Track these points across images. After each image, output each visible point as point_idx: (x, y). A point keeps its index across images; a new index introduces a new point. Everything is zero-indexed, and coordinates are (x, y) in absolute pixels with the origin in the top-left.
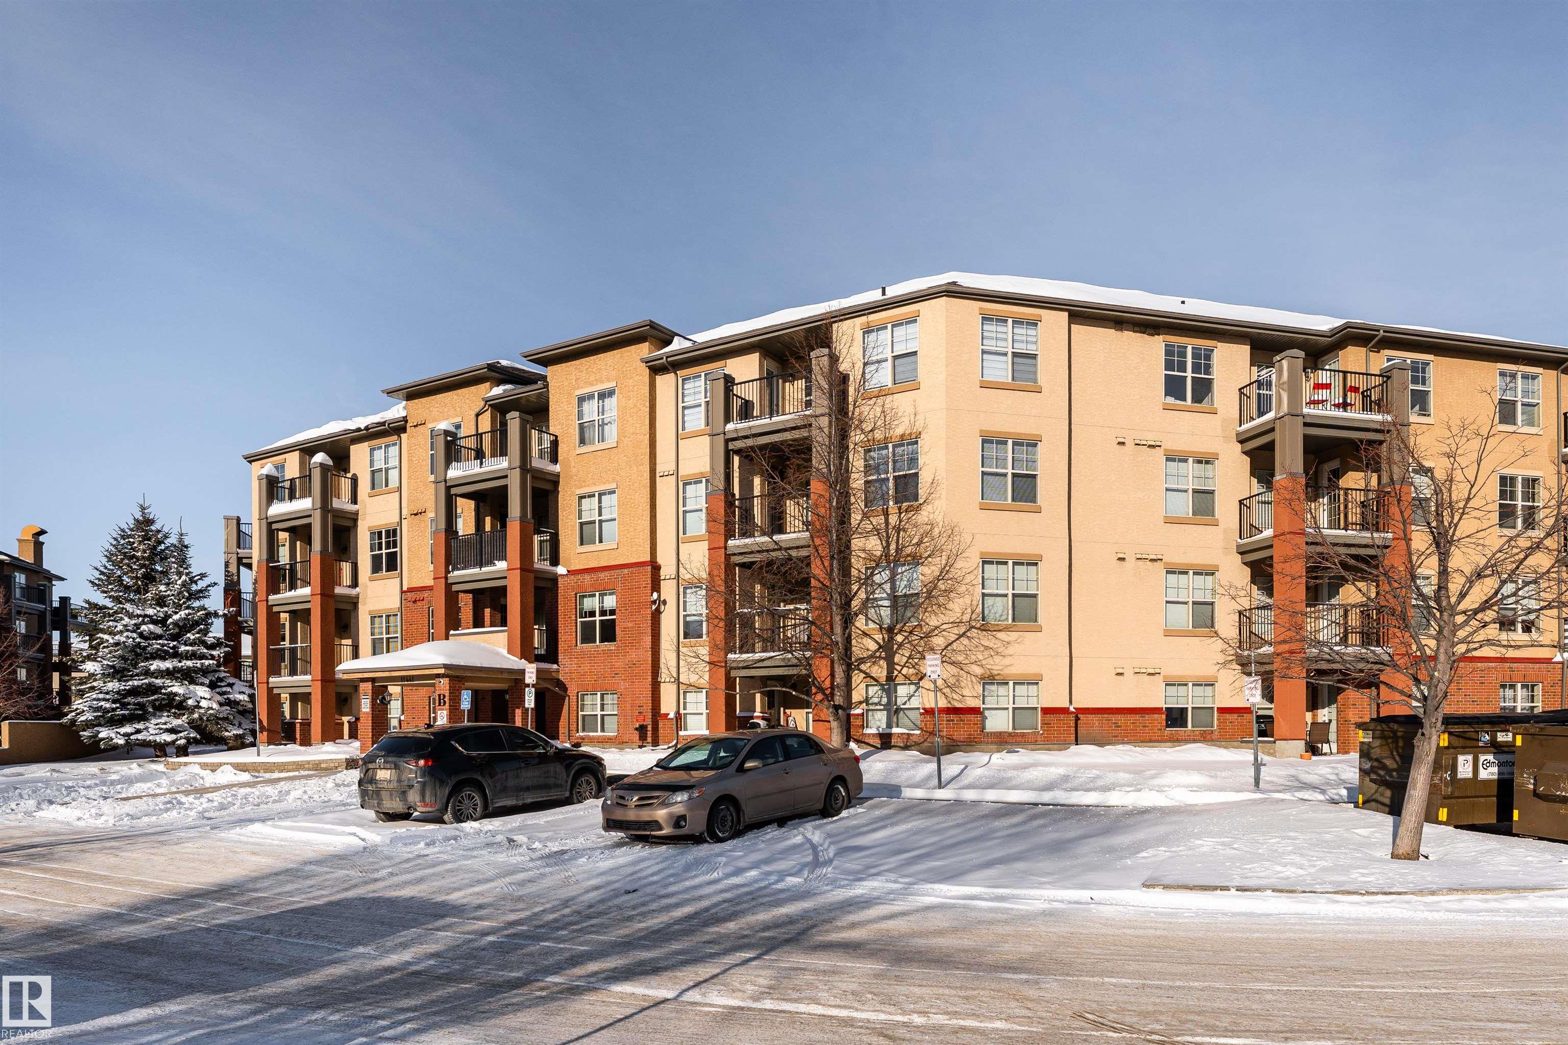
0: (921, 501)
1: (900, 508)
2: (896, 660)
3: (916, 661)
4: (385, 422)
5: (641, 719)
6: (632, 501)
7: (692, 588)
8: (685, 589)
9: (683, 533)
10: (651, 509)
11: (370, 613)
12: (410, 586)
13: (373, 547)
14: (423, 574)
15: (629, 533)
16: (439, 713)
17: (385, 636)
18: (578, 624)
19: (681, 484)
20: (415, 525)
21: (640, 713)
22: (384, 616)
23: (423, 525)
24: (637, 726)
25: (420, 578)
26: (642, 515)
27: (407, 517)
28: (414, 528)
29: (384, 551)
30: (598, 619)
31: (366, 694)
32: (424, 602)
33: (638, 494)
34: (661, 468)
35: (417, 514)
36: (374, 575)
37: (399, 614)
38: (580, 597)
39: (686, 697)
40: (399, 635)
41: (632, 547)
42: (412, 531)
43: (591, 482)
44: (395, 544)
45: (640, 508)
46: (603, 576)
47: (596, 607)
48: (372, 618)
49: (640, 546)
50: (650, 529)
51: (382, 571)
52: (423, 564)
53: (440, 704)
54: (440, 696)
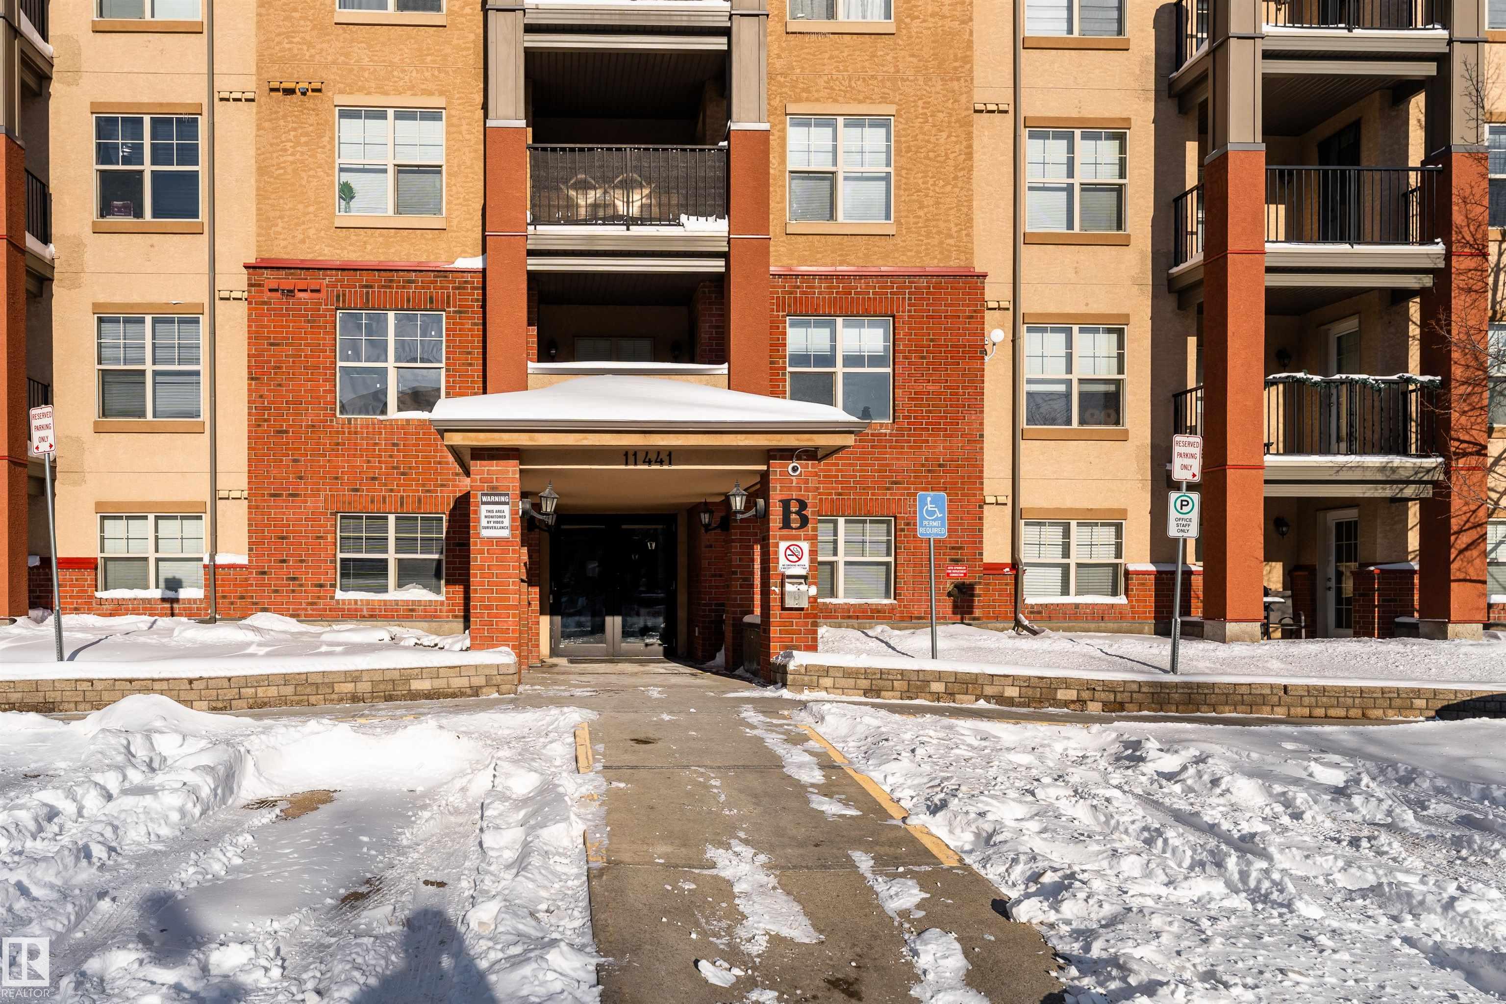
5: (958, 572)
6: (930, 146)
7: (1044, 330)
8: (1029, 330)
9: (1029, 226)
10: (971, 169)
11: (97, 308)
12: (266, 255)
13: (105, 154)
14: (312, 232)
15: (921, 207)
16: (783, 545)
17: (149, 367)
18: (788, 377)
19: (1025, 133)
20: (284, 117)
21: (956, 561)
22: (148, 319)
23: (312, 119)
24: (949, 587)
25: (303, 241)
26: (956, 178)
27: (250, 95)
28: (282, 123)
29: (148, 168)
30: (840, 369)
31: (494, 491)
32: (322, 295)
33: (944, 135)
34: (980, 97)
35: (290, 92)
36: (110, 219)
37: (204, 320)
38: (791, 326)
39: (1027, 533)
40: (203, 367)
41: (928, 235)
42: (273, 129)
43: (824, 93)
44: (189, 154)
45: (951, 163)
46: (861, 285)
47: (833, 348)
48: (101, 320)
49: (950, 236)
50: (970, 207)
51: (139, 214)
52: (311, 209)
53: (786, 524)
54: (786, 504)
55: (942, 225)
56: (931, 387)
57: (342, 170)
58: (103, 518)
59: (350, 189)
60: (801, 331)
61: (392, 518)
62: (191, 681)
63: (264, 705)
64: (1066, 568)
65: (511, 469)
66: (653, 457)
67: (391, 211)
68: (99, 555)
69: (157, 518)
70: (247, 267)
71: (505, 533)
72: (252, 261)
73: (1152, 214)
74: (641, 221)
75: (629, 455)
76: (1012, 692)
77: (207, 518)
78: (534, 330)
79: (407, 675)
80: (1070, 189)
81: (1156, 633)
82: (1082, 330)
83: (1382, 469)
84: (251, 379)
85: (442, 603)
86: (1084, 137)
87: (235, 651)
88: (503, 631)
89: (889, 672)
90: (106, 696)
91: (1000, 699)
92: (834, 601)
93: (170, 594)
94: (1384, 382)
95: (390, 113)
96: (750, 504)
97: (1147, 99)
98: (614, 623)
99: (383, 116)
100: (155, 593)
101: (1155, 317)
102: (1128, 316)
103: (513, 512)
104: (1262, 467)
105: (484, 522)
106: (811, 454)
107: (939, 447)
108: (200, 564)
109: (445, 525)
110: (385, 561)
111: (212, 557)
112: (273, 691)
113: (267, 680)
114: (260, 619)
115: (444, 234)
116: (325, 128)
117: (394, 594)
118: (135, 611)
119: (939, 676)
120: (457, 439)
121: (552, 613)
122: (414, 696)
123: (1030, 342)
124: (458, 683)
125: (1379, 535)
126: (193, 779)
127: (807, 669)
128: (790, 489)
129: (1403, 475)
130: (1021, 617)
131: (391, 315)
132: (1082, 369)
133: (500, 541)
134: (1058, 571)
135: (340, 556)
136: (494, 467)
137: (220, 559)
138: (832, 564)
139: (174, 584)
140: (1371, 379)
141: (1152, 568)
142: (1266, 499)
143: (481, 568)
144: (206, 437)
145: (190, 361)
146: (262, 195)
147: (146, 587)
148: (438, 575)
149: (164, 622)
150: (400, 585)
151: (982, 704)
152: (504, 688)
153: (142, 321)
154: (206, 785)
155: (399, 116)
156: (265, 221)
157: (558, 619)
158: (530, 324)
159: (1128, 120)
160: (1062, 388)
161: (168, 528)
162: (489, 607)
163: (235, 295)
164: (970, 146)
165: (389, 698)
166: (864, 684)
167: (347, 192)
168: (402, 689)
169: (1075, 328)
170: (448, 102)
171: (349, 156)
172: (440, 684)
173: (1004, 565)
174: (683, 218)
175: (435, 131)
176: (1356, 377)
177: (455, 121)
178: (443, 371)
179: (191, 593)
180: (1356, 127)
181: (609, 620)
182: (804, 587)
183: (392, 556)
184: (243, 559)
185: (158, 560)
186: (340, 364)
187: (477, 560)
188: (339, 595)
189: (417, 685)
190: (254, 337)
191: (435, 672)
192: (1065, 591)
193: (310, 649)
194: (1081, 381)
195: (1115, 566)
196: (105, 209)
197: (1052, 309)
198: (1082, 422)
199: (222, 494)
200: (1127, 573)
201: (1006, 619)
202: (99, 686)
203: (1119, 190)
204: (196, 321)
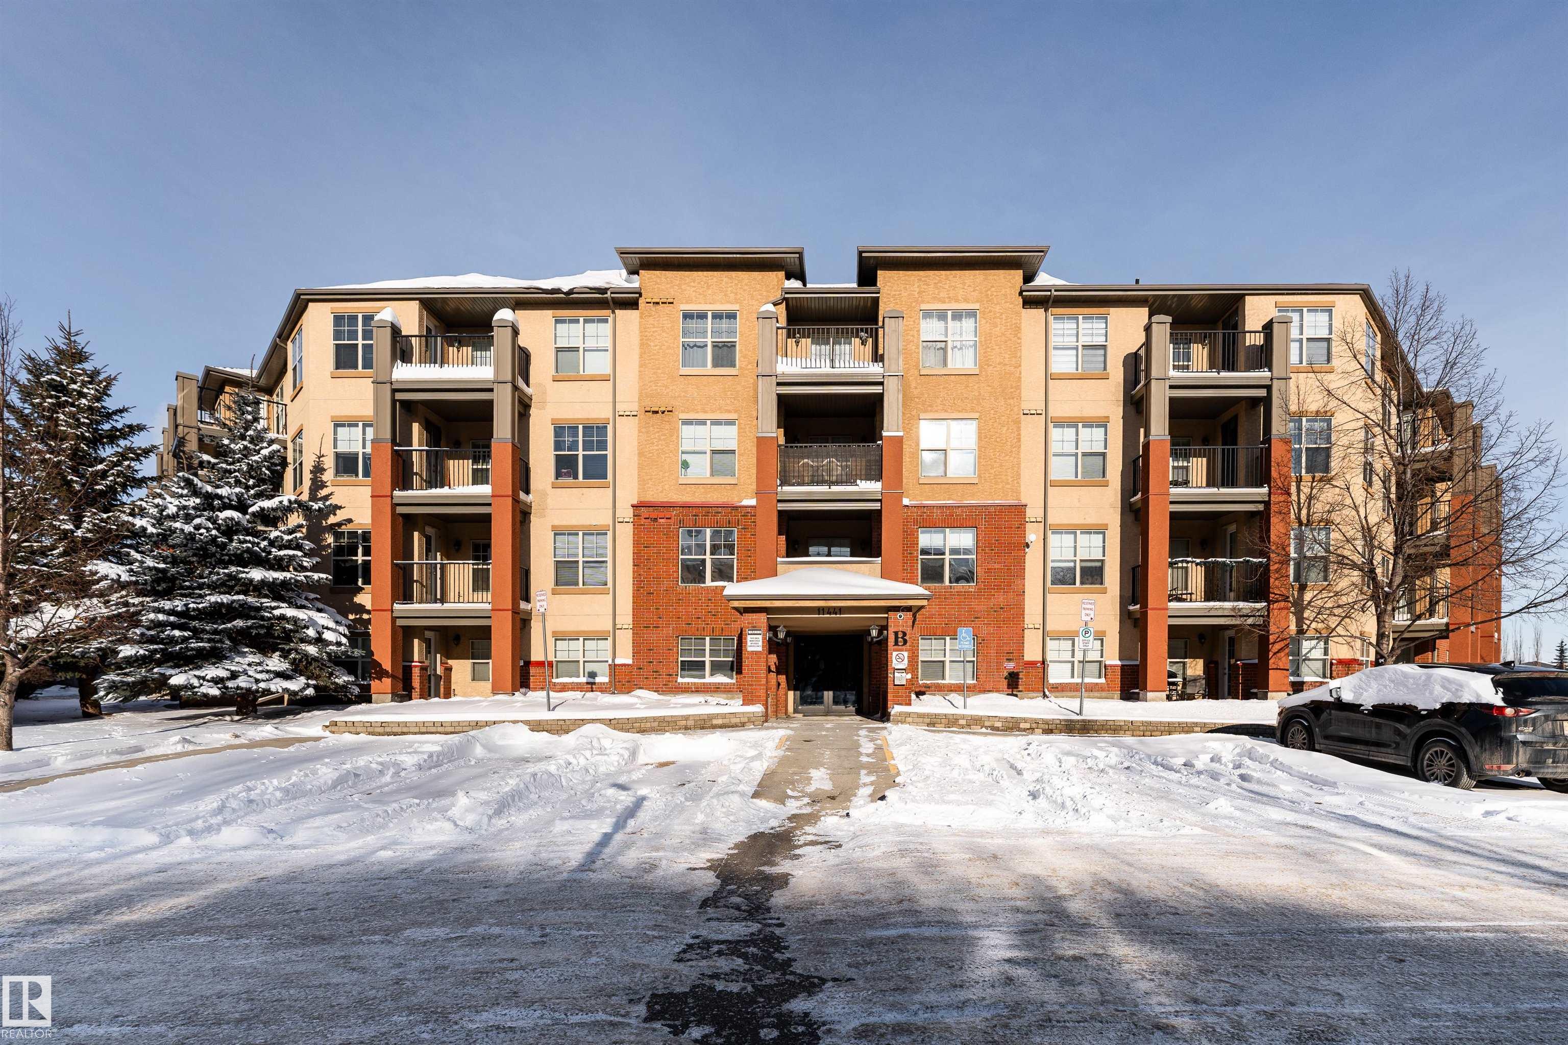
0: (1333, 473)
1: (1313, 478)
2: (1305, 615)
3: (1325, 616)
4: (607, 289)
5: (1011, 666)
6: (997, 435)
7: (1062, 533)
8: (1053, 533)
9: (1053, 476)
10: (1020, 447)
11: (554, 528)
12: (642, 499)
13: (558, 446)
14: (667, 486)
15: (992, 468)
16: (895, 654)
17: (581, 559)
18: (919, 562)
19: (1051, 425)
20: (653, 426)
21: (1009, 660)
22: (581, 533)
23: (667, 427)
24: (1006, 674)
25: (662, 492)
26: (1011, 452)
27: (635, 413)
28: (651, 429)
29: (581, 453)
30: (947, 557)
31: (754, 628)
32: (671, 521)
33: (1005, 429)
34: (1026, 406)
35: (657, 412)
36: (560, 481)
37: (610, 534)
38: (922, 533)
39: (1051, 644)
40: (609, 559)
41: (996, 483)
42: (647, 432)
43: (940, 407)
44: (602, 445)
45: (1009, 444)
46: (959, 511)
47: (945, 545)
48: (555, 534)
49: (1008, 483)
50: (1019, 468)
51: (576, 477)
52: (667, 474)
53: (896, 643)
54: (896, 633)
55: (1004, 478)
56: (997, 566)
57: (683, 453)
58: (556, 640)
59: (687, 463)
60: (928, 535)
61: (708, 639)
62: (610, 720)
63: (644, 731)
64: (1073, 663)
65: (763, 618)
66: (832, 610)
67: (708, 475)
68: (554, 659)
69: (584, 640)
70: (633, 506)
71: (760, 649)
72: (635, 502)
73: (1121, 468)
74: (837, 483)
75: (820, 610)
76: (998, 724)
77: (610, 639)
78: (783, 538)
79: (711, 717)
80: (1076, 455)
81: (1121, 699)
82: (1081, 533)
83: (1234, 609)
84: (634, 565)
85: (734, 684)
86: (1084, 426)
87: (630, 707)
88: (757, 696)
89: (939, 715)
90: (571, 727)
91: (994, 728)
92: (943, 682)
93: (591, 680)
94: (1235, 562)
95: (708, 422)
96: (880, 633)
97: (1119, 406)
98: (828, 695)
99: (705, 424)
100: (583, 680)
101: (1122, 526)
102: (1107, 525)
103: (764, 639)
104: (1167, 609)
105: (749, 644)
106: (908, 609)
107: (1000, 599)
108: (607, 664)
109: (735, 642)
110: (704, 662)
111: (613, 660)
112: (648, 725)
113: (646, 719)
114: (639, 692)
115: (737, 487)
116: (675, 432)
117: (709, 679)
118: (573, 689)
119: (963, 717)
120: (736, 604)
121: (795, 689)
122: (714, 727)
123: (1054, 540)
124: (734, 721)
125: (1244, 644)
126: (621, 751)
127: (901, 714)
128: (898, 626)
129: (1245, 612)
130: (1046, 690)
131: (708, 530)
132: (1083, 554)
133: (756, 653)
134: (1070, 665)
135: (680, 659)
136: (754, 616)
137: (618, 661)
138: (943, 662)
139: (593, 675)
140: (1228, 561)
141: (1119, 663)
142: (1169, 626)
143: (748, 666)
144: (611, 596)
145: (602, 555)
146: (641, 468)
147: (578, 676)
148: (732, 670)
149: (589, 695)
150: (712, 675)
151: (984, 730)
152: (756, 723)
153: (577, 534)
154: (626, 754)
155: (712, 424)
156: (642, 482)
157: (798, 693)
158: (780, 533)
159: (1108, 417)
160: (1072, 564)
161: (590, 644)
162: (752, 685)
163: (626, 520)
164: (1019, 435)
165: (702, 728)
166: (928, 721)
167: (685, 465)
168: (708, 724)
169: (1078, 532)
170: (740, 417)
171: (686, 446)
172: (726, 721)
173: (1038, 662)
174: (858, 482)
175: (733, 431)
176: (1220, 560)
177: (743, 426)
178: (735, 561)
179: (602, 679)
180: (1235, 418)
181: (826, 693)
182: (904, 675)
183: (707, 659)
184: (630, 661)
185: (585, 662)
186: (681, 557)
187: (746, 662)
188: (680, 680)
189: (715, 722)
190: (637, 543)
191: (724, 716)
192: (1073, 676)
193: (666, 706)
194: (1081, 561)
195: (1100, 662)
196: (558, 475)
197: (1065, 522)
198: (1082, 583)
199: (618, 627)
200: (1105, 666)
201: (1038, 691)
202: (568, 723)
203: (1104, 455)
204: (606, 534)
